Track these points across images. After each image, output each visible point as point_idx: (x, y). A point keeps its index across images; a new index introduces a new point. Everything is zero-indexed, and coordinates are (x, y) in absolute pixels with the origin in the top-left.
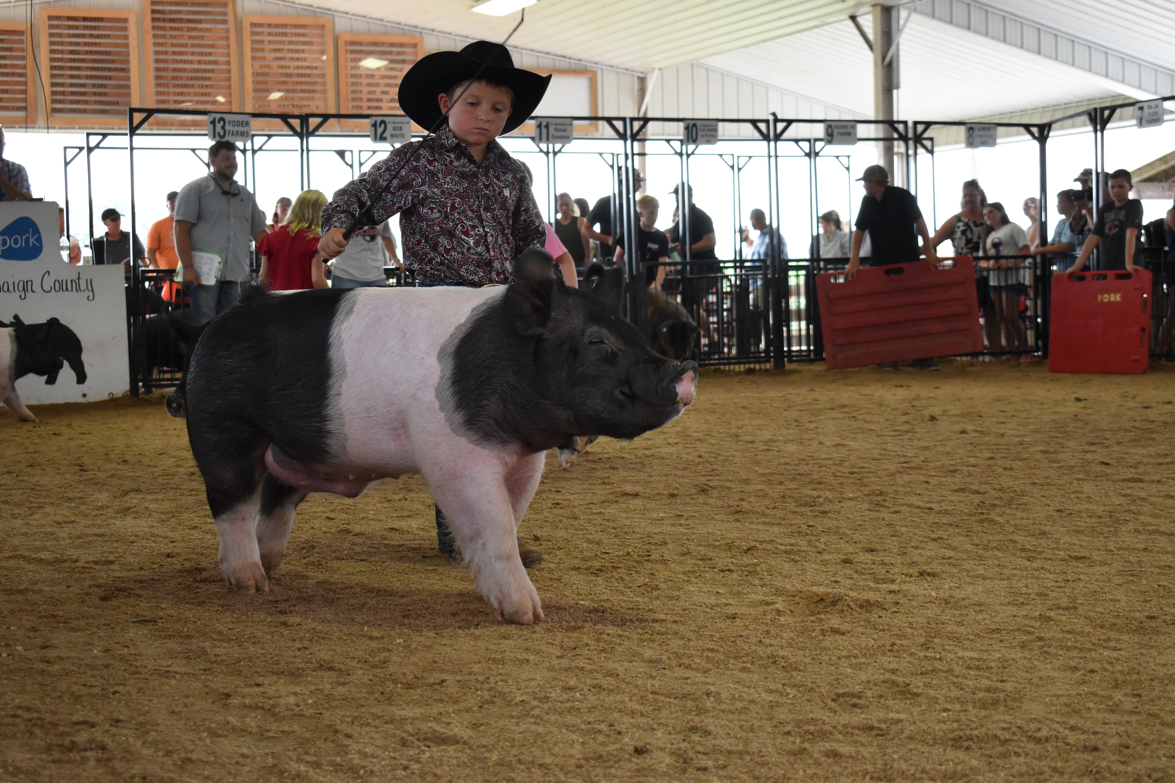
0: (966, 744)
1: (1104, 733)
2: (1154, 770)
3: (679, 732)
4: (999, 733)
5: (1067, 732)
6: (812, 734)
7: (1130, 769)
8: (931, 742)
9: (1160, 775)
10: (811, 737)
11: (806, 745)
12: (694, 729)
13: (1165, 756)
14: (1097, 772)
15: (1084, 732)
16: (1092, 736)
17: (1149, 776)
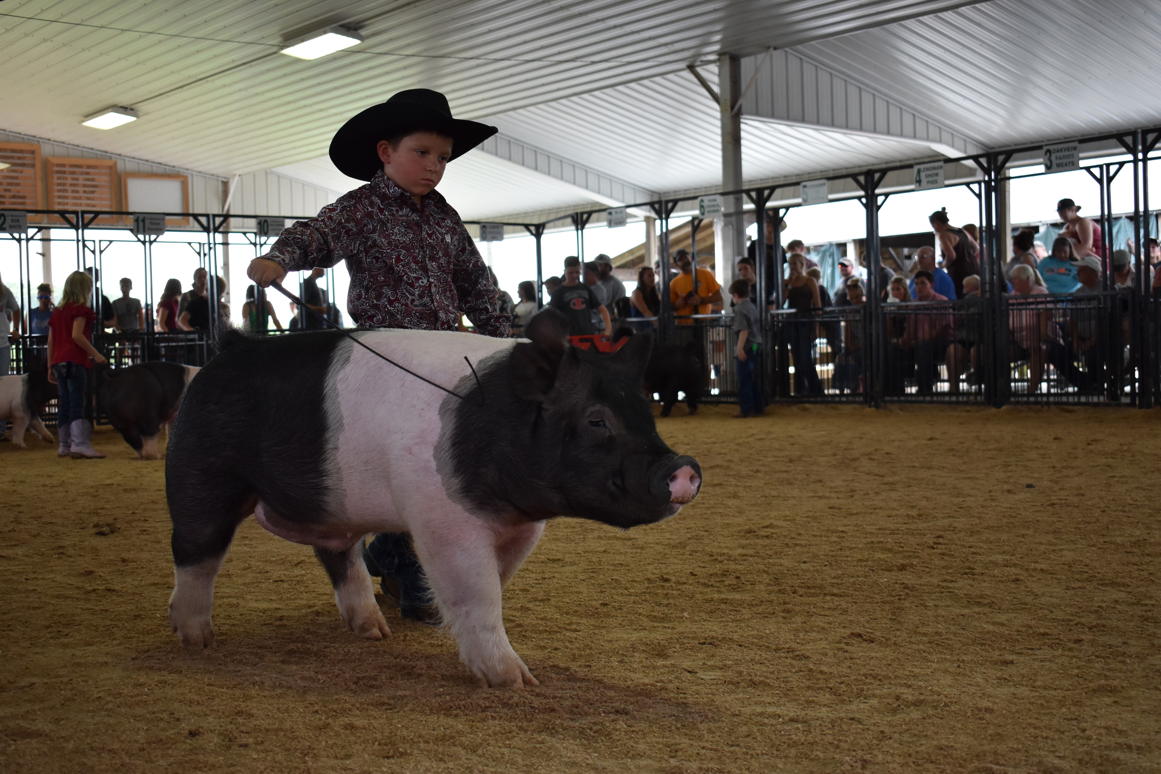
0: (455, 712)
1: (560, 697)
2: (595, 724)
3: (228, 717)
4: (481, 702)
5: (533, 698)
6: (335, 711)
7: (577, 724)
8: (428, 712)
9: (599, 727)
10: (334, 714)
11: (330, 721)
12: (240, 713)
13: (604, 712)
14: (553, 728)
15: (546, 697)
16: (551, 700)
17: (591, 729)
